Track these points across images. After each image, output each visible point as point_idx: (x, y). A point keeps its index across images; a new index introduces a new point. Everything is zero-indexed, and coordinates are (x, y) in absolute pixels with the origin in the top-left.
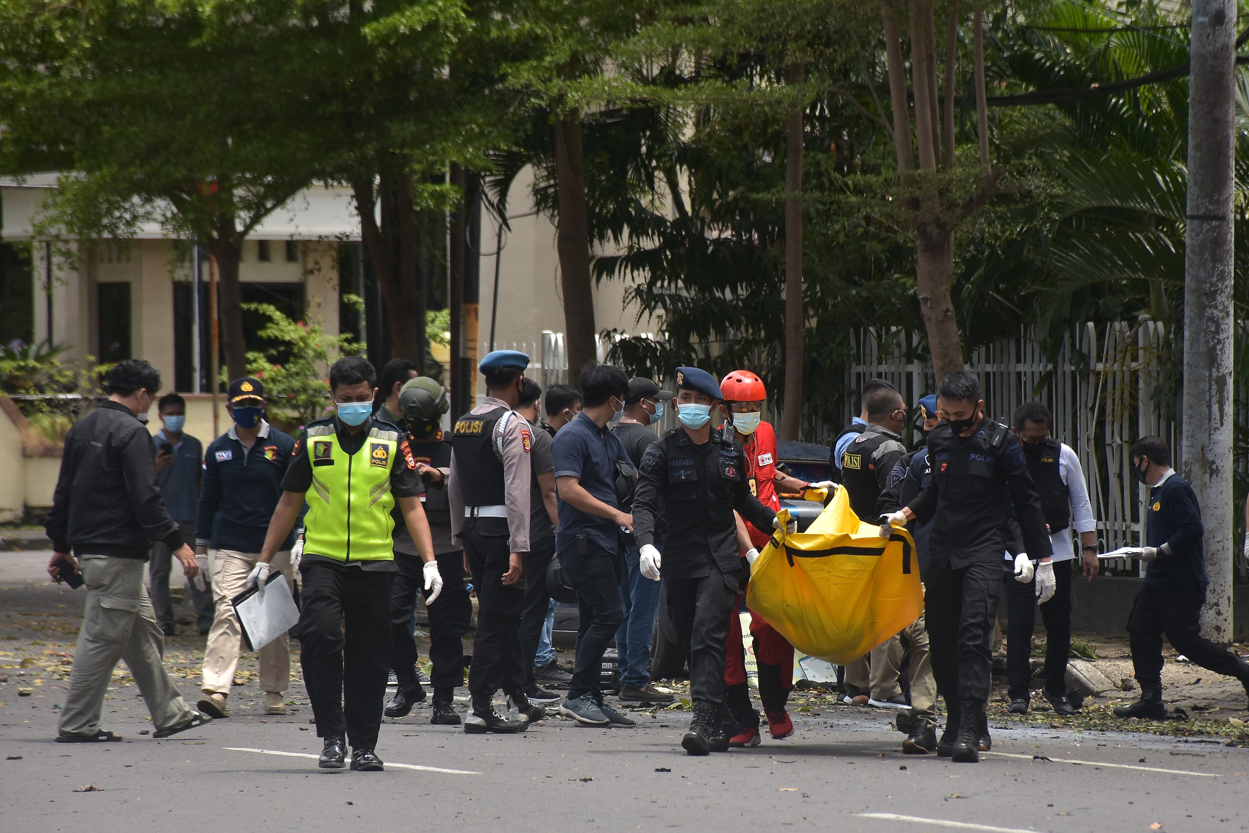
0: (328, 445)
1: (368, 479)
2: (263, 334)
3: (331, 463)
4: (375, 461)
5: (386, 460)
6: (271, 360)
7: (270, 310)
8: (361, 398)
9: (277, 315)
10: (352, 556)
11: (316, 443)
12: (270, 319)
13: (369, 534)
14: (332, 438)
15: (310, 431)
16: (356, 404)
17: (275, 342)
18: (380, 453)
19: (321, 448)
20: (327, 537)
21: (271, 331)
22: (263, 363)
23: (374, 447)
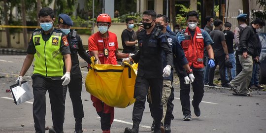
0: (39, 38)
1: (51, 50)
2: (180, 10)
3: (39, 44)
4: (53, 44)
5: (57, 43)
6: (182, 16)
7: (182, 6)
8: (47, 21)
9: (184, 7)
10: (48, 75)
11: (35, 38)
12: (182, 8)
13: (53, 68)
14: (40, 36)
15: (34, 33)
16: (46, 23)
17: (183, 12)
18: (55, 41)
19: (37, 39)
20: (40, 69)
21: (182, 10)
22: (181, 17)
23: (53, 39)
